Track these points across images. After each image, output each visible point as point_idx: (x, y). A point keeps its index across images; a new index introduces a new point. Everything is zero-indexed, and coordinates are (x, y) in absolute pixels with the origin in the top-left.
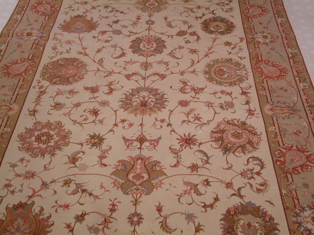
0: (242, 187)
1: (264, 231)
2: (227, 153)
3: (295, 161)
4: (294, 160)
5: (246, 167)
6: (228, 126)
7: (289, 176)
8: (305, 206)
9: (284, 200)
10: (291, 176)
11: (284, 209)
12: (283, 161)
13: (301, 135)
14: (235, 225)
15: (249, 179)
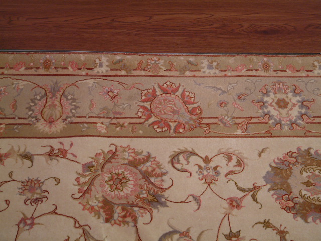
0: (237, 186)
1: (314, 167)
2: (163, 200)
3: (176, 109)
4: (174, 109)
5: (194, 174)
6: (93, 193)
7: (204, 121)
8: (261, 111)
9: (256, 135)
10: (204, 118)
11: (271, 137)
12: (176, 124)
13: (116, 91)
14: (313, 202)
15: (218, 174)
